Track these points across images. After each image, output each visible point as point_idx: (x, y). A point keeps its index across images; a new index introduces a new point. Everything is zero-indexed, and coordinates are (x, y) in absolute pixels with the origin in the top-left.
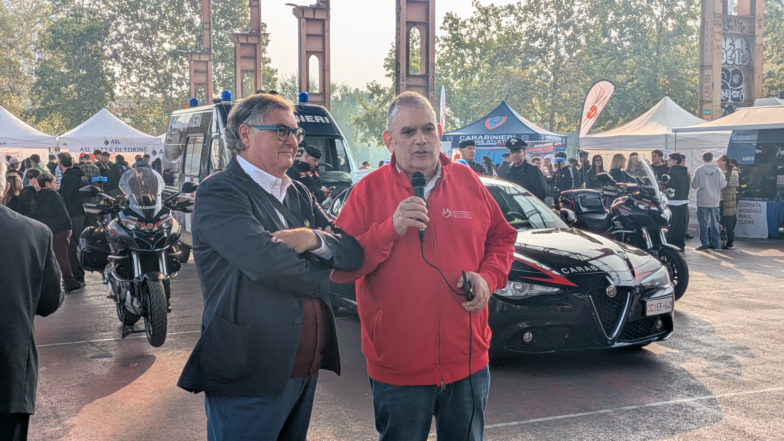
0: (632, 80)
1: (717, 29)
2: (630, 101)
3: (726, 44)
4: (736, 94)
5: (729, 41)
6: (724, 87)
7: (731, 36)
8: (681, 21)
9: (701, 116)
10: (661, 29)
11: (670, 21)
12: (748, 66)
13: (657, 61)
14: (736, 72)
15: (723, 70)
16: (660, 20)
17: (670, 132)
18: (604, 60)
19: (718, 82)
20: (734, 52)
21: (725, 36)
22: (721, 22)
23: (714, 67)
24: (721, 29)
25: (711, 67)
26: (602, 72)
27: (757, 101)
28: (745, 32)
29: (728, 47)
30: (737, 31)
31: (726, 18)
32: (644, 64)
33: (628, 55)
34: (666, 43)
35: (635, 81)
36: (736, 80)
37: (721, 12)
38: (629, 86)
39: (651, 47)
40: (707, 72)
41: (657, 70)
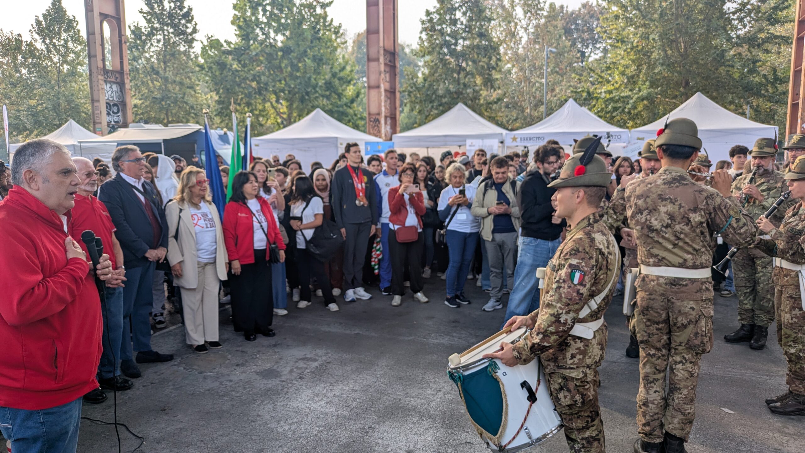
0: (42, 104)
1: (100, 77)
2: (41, 118)
3: (107, 87)
4: (116, 119)
5: (109, 85)
6: (108, 114)
7: (110, 82)
8: (73, 67)
9: (95, 132)
10: (59, 72)
11: (65, 66)
12: (122, 102)
13: (59, 93)
14: (115, 105)
15: (107, 103)
16: (58, 65)
17: (76, 143)
18: (19, 90)
19: (104, 111)
20: (112, 92)
21: (106, 82)
22: (102, 73)
23: (101, 101)
24: (102, 78)
25: (98, 101)
26: (17, 98)
27: (130, 125)
28: (118, 80)
29: (108, 89)
30: (113, 80)
31: (106, 72)
32: (49, 93)
33: (37, 87)
34: (64, 81)
35: (44, 105)
36: (115, 110)
37: (102, 67)
38: (39, 108)
39: (53, 82)
40: (96, 104)
41: (59, 99)
